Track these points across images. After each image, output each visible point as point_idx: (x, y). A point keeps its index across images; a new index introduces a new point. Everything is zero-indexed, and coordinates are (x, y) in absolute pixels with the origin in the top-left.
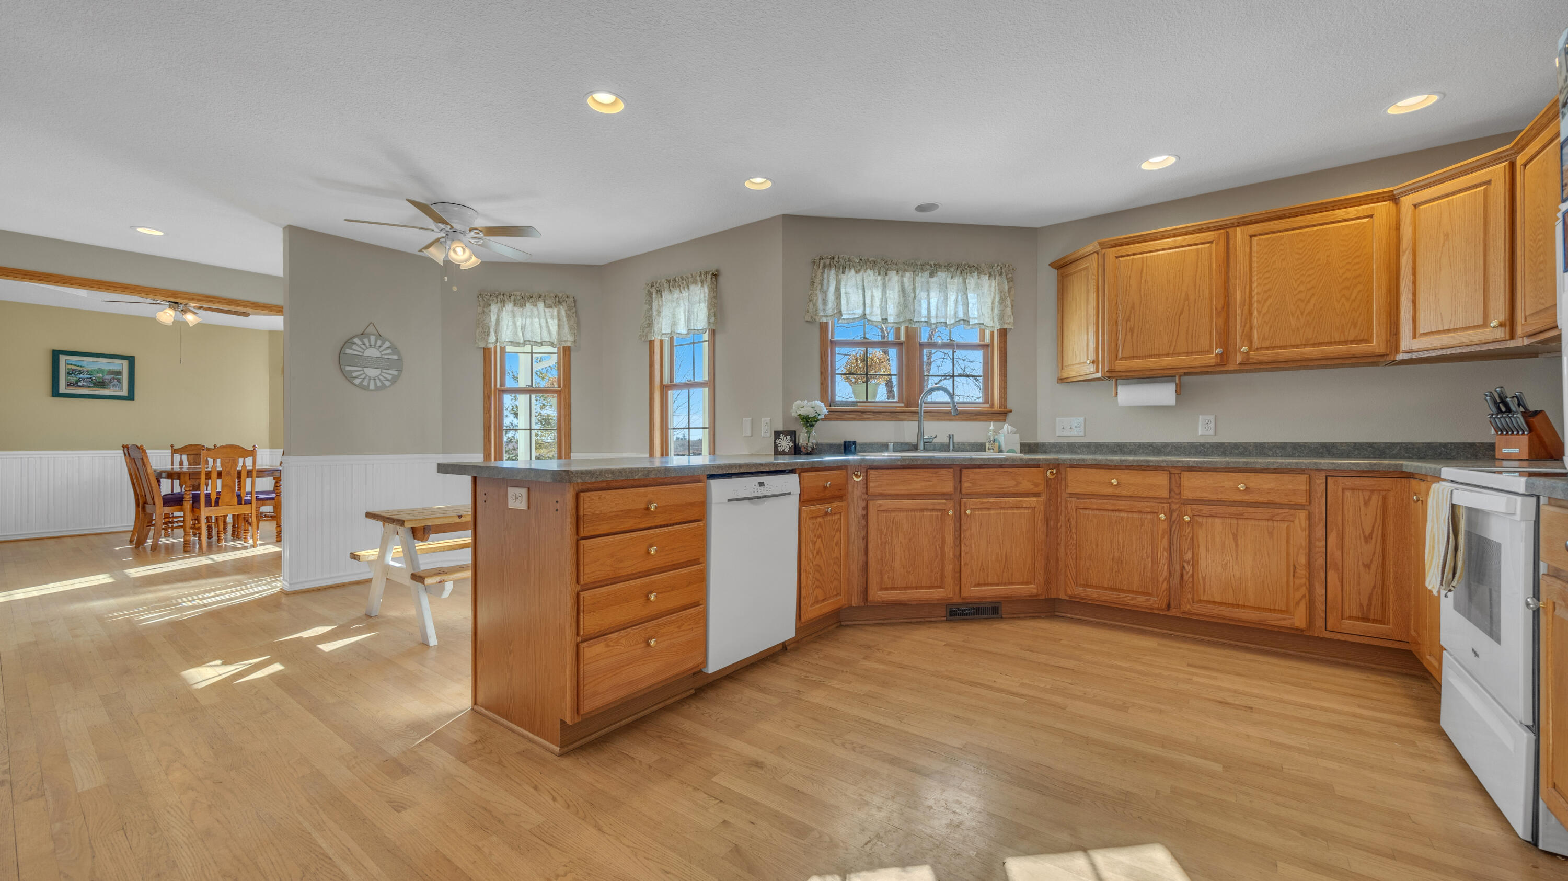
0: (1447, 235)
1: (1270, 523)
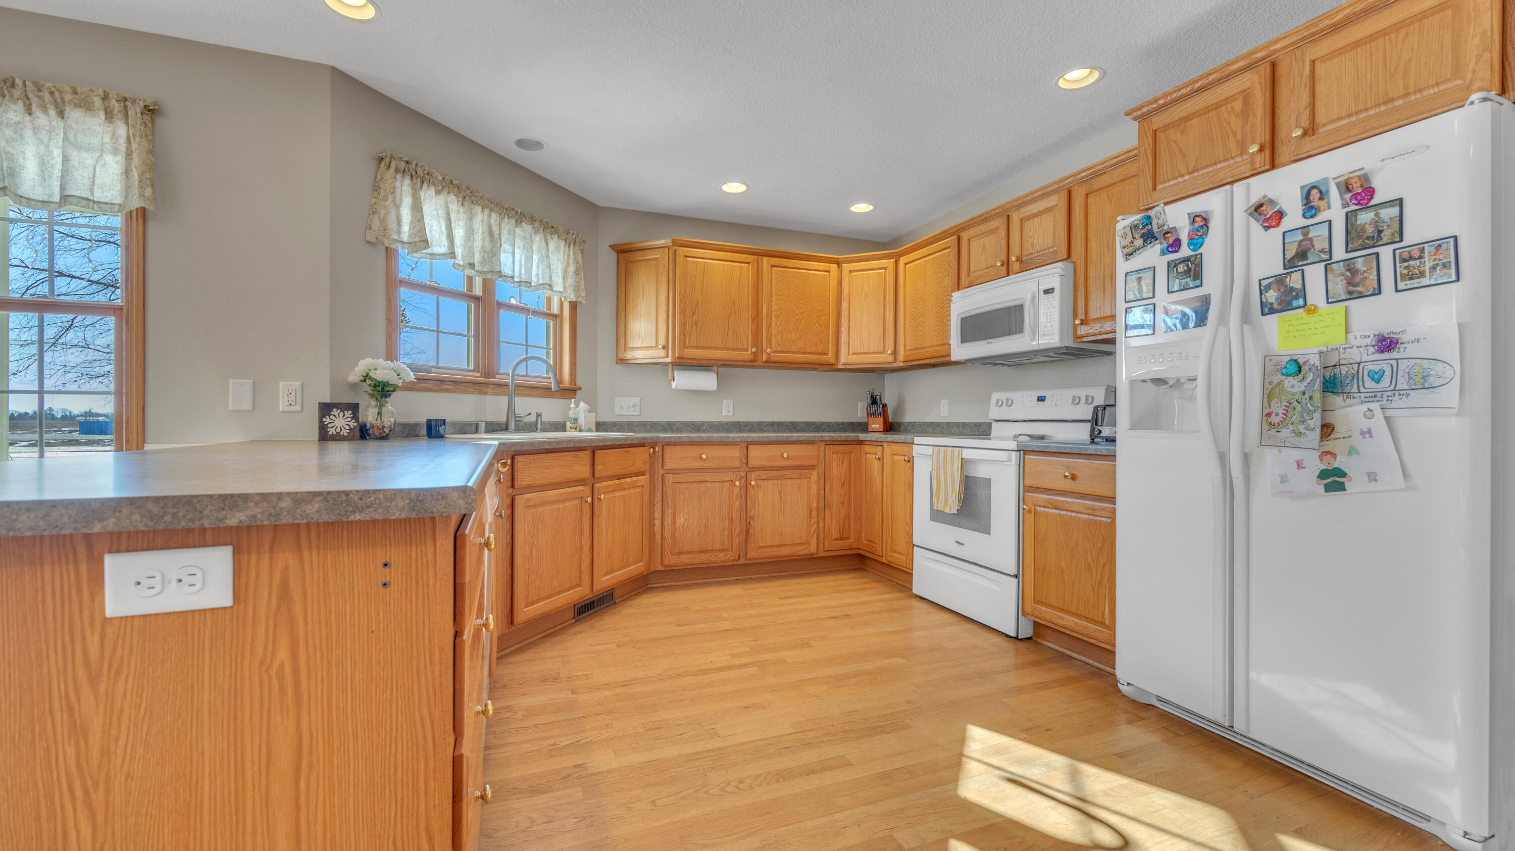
0: (866, 295)
1: (799, 481)
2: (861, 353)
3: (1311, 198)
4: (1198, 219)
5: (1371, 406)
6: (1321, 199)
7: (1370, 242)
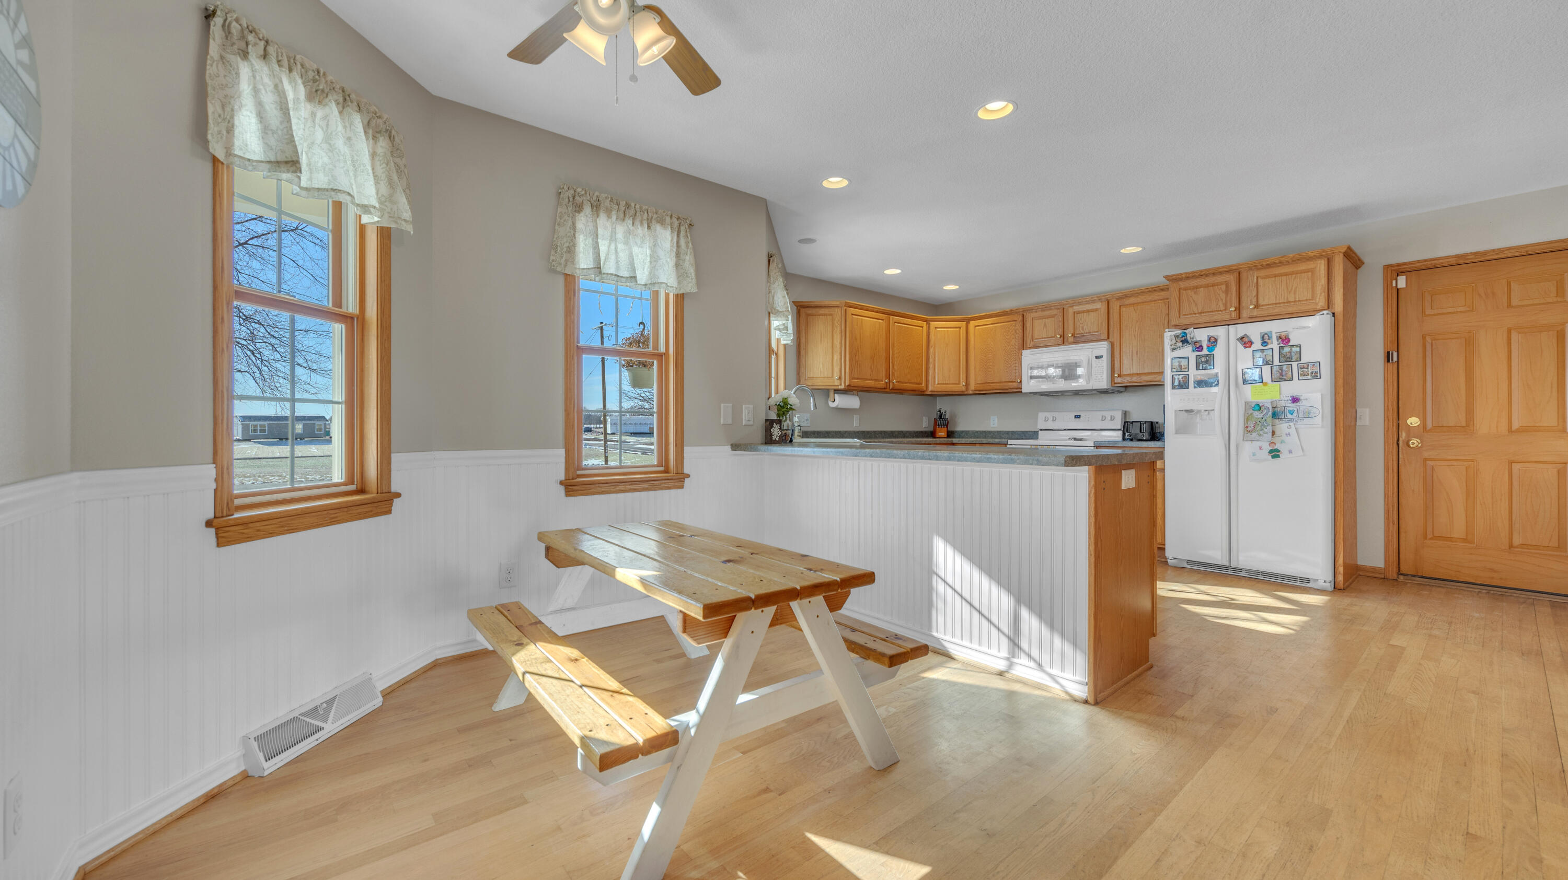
2: (943, 384)
3: (1265, 338)
4: (1212, 338)
5: (1290, 424)
6: (1269, 339)
7: (1289, 360)
